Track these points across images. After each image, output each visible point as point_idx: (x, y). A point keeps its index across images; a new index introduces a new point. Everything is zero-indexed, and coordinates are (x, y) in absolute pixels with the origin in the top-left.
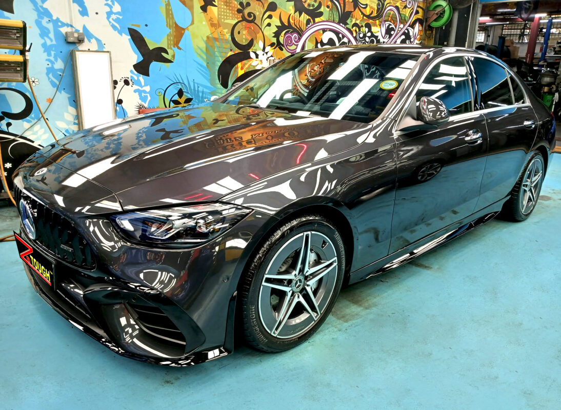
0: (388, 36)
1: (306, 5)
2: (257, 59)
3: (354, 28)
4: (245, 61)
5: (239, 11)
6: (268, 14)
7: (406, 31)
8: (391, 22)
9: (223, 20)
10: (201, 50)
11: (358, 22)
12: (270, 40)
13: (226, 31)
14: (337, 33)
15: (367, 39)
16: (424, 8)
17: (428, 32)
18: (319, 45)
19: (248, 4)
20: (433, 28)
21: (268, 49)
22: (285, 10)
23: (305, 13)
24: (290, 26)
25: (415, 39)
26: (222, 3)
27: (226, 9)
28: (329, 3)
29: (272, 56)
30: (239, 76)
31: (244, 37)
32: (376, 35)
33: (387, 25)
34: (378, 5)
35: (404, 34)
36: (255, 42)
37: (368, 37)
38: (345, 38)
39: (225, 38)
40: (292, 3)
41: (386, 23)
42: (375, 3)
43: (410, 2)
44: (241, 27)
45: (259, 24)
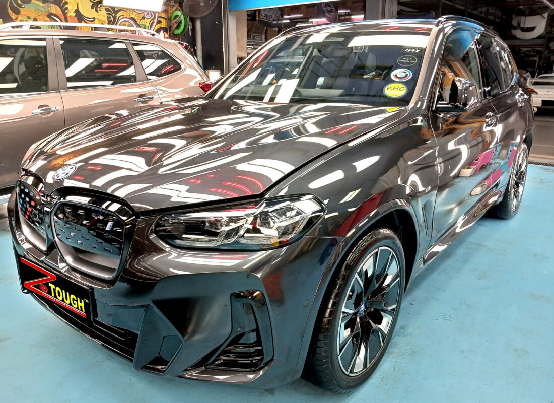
16: (166, 18)
20: (179, 35)
28: (47, 19)
34: (109, 17)
43: (148, 14)
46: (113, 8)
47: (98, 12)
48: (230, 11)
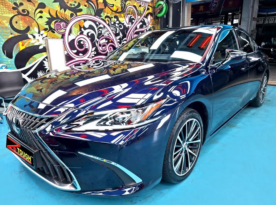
0: (131, 23)
1: (69, 5)
2: (34, 39)
3: (107, 19)
4: (25, 41)
5: (14, 8)
6: (39, 10)
7: (143, 20)
8: (132, 15)
9: (1, 14)
11: (109, 15)
12: (43, 26)
13: (5, 21)
14: (95, 22)
15: (117, 25)
16: (152, 6)
17: (156, 20)
18: (82, 29)
19: (21, 4)
20: (159, 17)
21: (42, 32)
22: (53, 8)
23: (69, 9)
24: (58, 17)
25: (149, 25)
27: (3, 7)
28: (86, 4)
29: (46, 37)
30: (21, 50)
31: (21, 25)
32: (122, 22)
33: (129, 17)
34: (122, 5)
35: (141, 21)
36: (31, 28)
37: (117, 24)
38: (101, 25)
39: (5, 26)
40: (58, 3)
41: (128, 15)
42: (119, 3)
43: (143, 3)
44: (18, 19)
45: (33, 16)
48: (186, 3)
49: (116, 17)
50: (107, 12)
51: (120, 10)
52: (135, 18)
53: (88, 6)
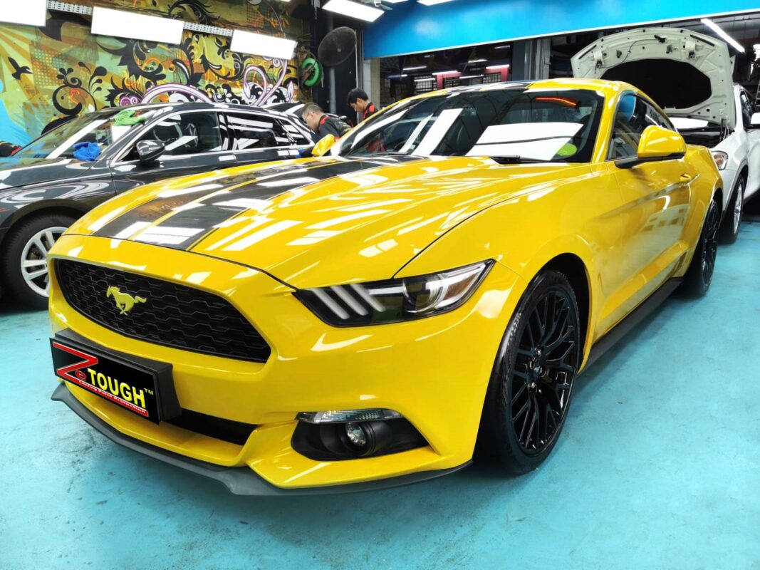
0: (255, 96)
1: (143, 69)
3: (209, 90)
5: (59, 77)
6: (96, 78)
7: (278, 91)
8: (256, 83)
9: (41, 87)
10: (18, 116)
11: (212, 83)
12: (102, 103)
13: (46, 97)
14: (188, 95)
15: (227, 100)
16: (296, 67)
17: (305, 91)
19: (70, 70)
22: (117, 74)
23: (143, 76)
24: (125, 89)
25: (290, 99)
26: (38, 70)
27: (44, 76)
28: (172, 65)
31: (69, 102)
32: (237, 95)
33: (251, 86)
34: (236, 65)
35: (275, 93)
36: (83, 106)
37: (229, 98)
38: (199, 99)
39: (46, 104)
40: (126, 67)
41: (249, 83)
42: (231, 63)
43: (277, 62)
44: (65, 92)
45: (87, 88)
46: (240, 54)
47: (224, 58)
48: (365, 59)
49: (224, 86)
50: (208, 79)
51: (233, 75)
52: (263, 87)
53: (176, 69)
